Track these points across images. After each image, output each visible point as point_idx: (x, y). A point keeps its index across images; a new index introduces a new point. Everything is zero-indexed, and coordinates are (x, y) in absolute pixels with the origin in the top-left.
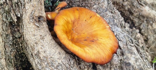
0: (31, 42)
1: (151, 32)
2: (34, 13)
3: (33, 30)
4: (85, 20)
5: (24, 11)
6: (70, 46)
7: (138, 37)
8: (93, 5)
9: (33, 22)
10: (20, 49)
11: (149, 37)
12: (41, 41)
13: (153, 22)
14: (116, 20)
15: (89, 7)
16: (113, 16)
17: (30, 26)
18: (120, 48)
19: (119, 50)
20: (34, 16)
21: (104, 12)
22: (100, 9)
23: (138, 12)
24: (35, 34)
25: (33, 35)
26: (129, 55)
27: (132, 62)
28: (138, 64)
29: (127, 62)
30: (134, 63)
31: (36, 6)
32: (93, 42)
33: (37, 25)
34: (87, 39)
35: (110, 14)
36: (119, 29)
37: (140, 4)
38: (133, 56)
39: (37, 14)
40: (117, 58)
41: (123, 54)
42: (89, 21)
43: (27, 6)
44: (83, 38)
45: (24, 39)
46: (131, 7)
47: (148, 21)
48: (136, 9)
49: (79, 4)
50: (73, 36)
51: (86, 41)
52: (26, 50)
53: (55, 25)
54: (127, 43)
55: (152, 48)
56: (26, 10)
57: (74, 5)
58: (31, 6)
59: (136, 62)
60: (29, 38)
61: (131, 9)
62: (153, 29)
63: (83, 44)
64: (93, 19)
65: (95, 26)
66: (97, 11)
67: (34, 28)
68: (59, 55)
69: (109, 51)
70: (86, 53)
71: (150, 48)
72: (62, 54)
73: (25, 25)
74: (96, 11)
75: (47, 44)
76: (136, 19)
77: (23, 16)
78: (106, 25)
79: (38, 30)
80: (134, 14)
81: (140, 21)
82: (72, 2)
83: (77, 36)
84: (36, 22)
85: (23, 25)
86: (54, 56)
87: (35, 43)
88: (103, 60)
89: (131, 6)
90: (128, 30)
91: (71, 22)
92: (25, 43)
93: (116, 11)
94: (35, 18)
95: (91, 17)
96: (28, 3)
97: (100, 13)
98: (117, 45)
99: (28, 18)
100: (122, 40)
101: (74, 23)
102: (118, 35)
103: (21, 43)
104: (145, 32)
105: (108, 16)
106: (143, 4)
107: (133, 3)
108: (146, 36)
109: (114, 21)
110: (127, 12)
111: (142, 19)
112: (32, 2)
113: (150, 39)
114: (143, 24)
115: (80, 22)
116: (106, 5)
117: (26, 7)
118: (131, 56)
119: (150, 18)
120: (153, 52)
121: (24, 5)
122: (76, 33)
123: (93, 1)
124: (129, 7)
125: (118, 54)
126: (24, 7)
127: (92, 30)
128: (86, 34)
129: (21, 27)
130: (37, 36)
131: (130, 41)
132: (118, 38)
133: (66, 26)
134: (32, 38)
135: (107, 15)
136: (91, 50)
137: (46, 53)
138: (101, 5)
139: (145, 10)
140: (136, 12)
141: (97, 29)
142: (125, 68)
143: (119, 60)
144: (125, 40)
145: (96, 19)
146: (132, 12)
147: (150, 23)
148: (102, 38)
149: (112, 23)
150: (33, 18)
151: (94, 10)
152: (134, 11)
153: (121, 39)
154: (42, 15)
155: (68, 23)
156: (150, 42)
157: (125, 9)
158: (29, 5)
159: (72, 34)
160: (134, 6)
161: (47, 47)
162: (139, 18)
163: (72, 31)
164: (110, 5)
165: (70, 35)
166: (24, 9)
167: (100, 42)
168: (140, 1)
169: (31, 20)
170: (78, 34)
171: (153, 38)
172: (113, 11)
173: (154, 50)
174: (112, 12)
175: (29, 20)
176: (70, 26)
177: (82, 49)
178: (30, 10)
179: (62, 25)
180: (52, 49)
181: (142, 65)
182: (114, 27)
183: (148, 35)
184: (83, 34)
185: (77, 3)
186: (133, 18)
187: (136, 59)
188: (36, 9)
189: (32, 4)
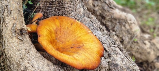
0: (15, 58)
1: (125, 33)
2: (16, 26)
3: (16, 45)
4: (67, 28)
5: (4, 25)
6: (58, 55)
7: (115, 39)
8: (70, 13)
9: (15, 36)
10: (2, 68)
11: (124, 38)
12: (27, 55)
13: (126, 23)
14: (94, 25)
15: (66, 15)
16: (91, 21)
17: (13, 41)
18: (106, 51)
19: (105, 53)
20: (16, 29)
21: (82, 18)
22: (78, 15)
23: (109, 15)
24: (19, 49)
25: (17, 50)
26: (115, 56)
27: (119, 63)
28: (124, 63)
29: (115, 63)
30: (121, 64)
31: (17, 18)
32: (80, 49)
33: (20, 38)
34: (73, 46)
35: (88, 19)
36: (100, 33)
37: (111, 8)
38: (119, 56)
39: (19, 27)
40: (105, 61)
41: (109, 56)
42: (71, 28)
43: (7, 19)
44: (68, 46)
45: (6, 57)
46: (103, 12)
47: (121, 23)
48: (107, 13)
49: (55, 13)
50: (57, 45)
51: (72, 49)
52: (9, 69)
53: (39, 36)
54: (110, 45)
55: (128, 48)
56: (6, 24)
57: (50, 15)
58: (12, 19)
59: (123, 61)
60: (12, 54)
61: (103, 14)
62: (127, 29)
63: (71, 52)
64: (74, 26)
65: (78, 32)
66: (76, 18)
67: (17, 42)
68: (48, 68)
69: (97, 55)
70: (76, 60)
71: (126, 49)
72: (50, 66)
73: (7, 41)
74: (74, 18)
75: (33, 57)
76: (108, 22)
77: (4, 31)
78: (88, 30)
79: (22, 44)
80: (106, 18)
81: (113, 24)
82: (46, 12)
83: (62, 45)
84: (18, 35)
85: (4, 42)
86: (43, 69)
87: (21, 58)
88: (93, 65)
89: (102, 10)
90: (106, 33)
91: (53, 32)
92: (7, 61)
93: (92, 16)
94: (17, 31)
95: (72, 24)
96: (8, 16)
97: (78, 20)
98: (102, 48)
99: (9, 32)
100: (106, 43)
101: (56, 32)
102: (100, 38)
103: (2, 62)
104: (120, 34)
105: (87, 21)
106: (113, 7)
107: (104, 8)
108: (121, 38)
109: (93, 25)
110: (99, 17)
111: (114, 22)
112: (12, 15)
113: (125, 39)
114: (116, 26)
115: (62, 30)
116: (83, 10)
117: (6, 21)
118: (117, 57)
119: (122, 19)
120: (129, 53)
121: (3, 19)
122: (61, 42)
123: (70, 8)
124: (100, 12)
125: (105, 57)
126: (4, 21)
127: (76, 36)
128: (71, 41)
129: (2, 44)
130: (22, 51)
131: (112, 42)
132: (101, 42)
133: (50, 36)
134: (16, 53)
135: (85, 20)
136: (80, 57)
137: (34, 67)
138: (78, 12)
139: (116, 13)
140: (108, 16)
141: (80, 35)
142: (114, 70)
143: (107, 62)
144: (108, 43)
145: (77, 25)
146: (104, 16)
147: (123, 24)
148: (88, 43)
149: (92, 28)
150: (15, 32)
151: (72, 17)
152: (106, 15)
153: (104, 41)
154: (23, 28)
155: (51, 32)
156: (126, 42)
157: (97, 14)
158: (9, 18)
159: (56, 44)
160: (105, 10)
161: (34, 60)
162: (111, 21)
163: (56, 40)
164: (86, 11)
165: (54, 45)
166: (4, 23)
167: (86, 47)
168: (110, 5)
169: (13, 34)
170: (62, 42)
171: (128, 38)
172: (90, 16)
173: (130, 50)
174: (89, 18)
175: (11, 35)
176: (54, 35)
177: (71, 57)
178: (11, 23)
179: (46, 36)
180: (39, 62)
181: (128, 64)
182: (94, 31)
183: (123, 37)
184: (68, 43)
185: (52, 12)
186: (106, 22)
187: (122, 58)
188: (17, 22)
189: (12, 17)
